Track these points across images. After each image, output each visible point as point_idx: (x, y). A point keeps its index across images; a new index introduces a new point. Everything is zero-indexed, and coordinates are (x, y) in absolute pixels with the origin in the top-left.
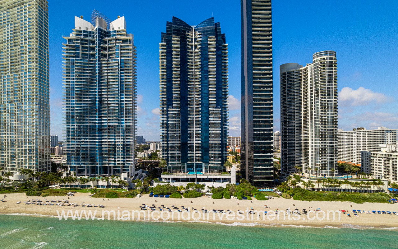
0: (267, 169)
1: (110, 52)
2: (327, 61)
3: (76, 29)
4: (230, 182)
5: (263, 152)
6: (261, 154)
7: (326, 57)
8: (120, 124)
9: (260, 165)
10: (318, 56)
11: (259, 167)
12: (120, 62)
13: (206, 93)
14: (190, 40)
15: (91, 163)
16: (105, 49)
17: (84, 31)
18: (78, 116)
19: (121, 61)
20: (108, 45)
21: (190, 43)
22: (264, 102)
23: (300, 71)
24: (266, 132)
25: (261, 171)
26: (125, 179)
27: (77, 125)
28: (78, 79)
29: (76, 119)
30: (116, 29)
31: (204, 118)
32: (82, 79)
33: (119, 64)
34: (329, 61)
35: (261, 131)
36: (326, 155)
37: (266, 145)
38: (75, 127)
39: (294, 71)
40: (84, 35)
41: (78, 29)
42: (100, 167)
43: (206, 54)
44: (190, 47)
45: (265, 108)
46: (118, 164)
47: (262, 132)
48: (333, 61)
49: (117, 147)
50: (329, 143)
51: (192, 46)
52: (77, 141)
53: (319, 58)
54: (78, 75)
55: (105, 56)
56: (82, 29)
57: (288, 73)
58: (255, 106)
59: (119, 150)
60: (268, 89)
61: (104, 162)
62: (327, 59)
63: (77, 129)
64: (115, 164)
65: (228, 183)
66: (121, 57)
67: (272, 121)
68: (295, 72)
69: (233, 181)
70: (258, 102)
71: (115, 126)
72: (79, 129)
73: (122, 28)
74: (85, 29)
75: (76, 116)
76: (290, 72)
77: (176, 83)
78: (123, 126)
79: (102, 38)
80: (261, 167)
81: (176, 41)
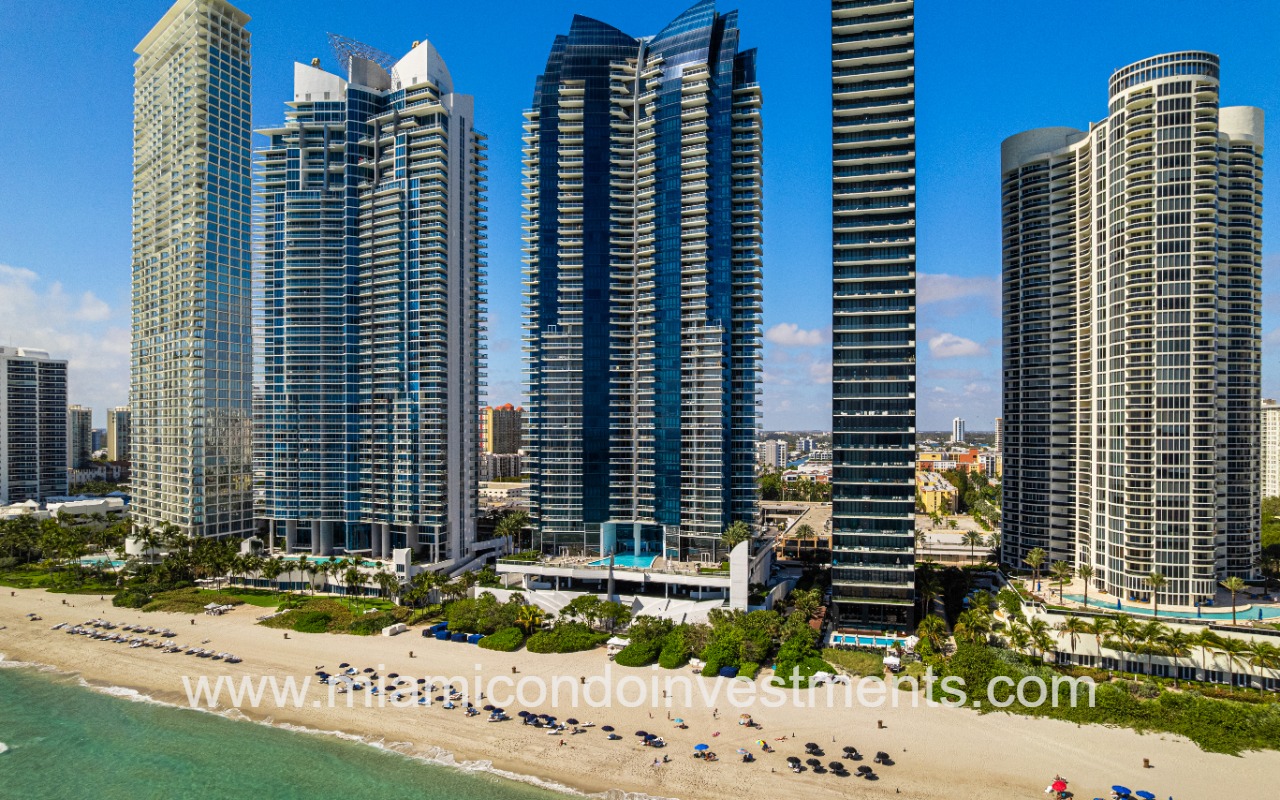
0: (890, 560)
1: (383, 162)
2: (1163, 98)
3: (296, 100)
4: (727, 600)
5: (874, 491)
6: (866, 499)
7: (1154, 84)
8: (406, 391)
9: (862, 542)
10: (1127, 83)
11: (856, 550)
12: (406, 190)
13: (673, 274)
14: (624, 89)
15: (329, 514)
16: (369, 152)
17: (320, 105)
18: (294, 368)
19: (410, 186)
20: (378, 138)
21: (622, 101)
22: (880, 295)
23: (1071, 157)
24: (885, 414)
25: (866, 563)
26: (400, 568)
27: (290, 396)
28: (294, 253)
29: (288, 377)
30: (407, 84)
31: (664, 363)
32: (304, 252)
33: (403, 197)
34: (1169, 97)
35: (868, 409)
36: (1149, 512)
37: (885, 465)
38: (287, 402)
39: (1047, 162)
40: (318, 117)
41: (300, 99)
42: (352, 526)
43: (673, 133)
44: (621, 114)
45: (889, 316)
46: (400, 518)
47: (872, 414)
48: (1193, 94)
49: (400, 463)
50: (1166, 459)
51: (629, 109)
52: (290, 445)
53: (1125, 93)
54: (296, 242)
55: (369, 173)
56: (315, 99)
57: (1026, 170)
58: (842, 313)
59: (403, 473)
60: (898, 242)
61: (363, 510)
62: (1164, 89)
63: (290, 407)
64: (391, 518)
65: (717, 604)
66: (409, 173)
67: (912, 370)
68: (1052, 163)
69: (739, 601)
70: (856, 296)
71: (390, 398)
72: (296, 407)
73: (423, 80)
74: (322, 99)
75: (289, 368)
76: (1036, 167)
77: (570, 244)
78: (414, 397)
79: (364, 118)
80: (865, 550)
81: (571, 96)
